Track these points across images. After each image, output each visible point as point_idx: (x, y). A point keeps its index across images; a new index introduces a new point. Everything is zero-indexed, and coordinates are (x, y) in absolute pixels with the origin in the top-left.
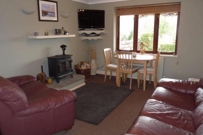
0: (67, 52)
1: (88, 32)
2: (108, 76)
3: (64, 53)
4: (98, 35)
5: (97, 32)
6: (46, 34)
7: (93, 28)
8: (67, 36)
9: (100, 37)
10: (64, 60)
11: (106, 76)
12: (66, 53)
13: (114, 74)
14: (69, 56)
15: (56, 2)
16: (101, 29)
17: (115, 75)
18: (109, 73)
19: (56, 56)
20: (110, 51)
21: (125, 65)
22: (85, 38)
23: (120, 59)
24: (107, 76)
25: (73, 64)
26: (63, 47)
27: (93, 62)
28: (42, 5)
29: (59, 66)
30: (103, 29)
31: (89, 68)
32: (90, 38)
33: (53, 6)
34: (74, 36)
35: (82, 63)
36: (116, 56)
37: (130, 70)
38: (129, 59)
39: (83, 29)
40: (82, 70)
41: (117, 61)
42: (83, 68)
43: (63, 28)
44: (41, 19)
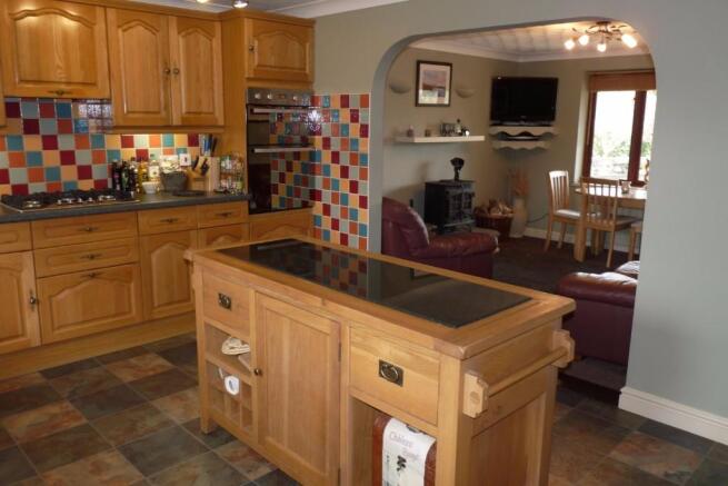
0: (463, 175)
1: (513, 130)
2: (553, 244)
3: (457, 175)
4: (536, 139)
5: (536, 130)
6: (427, 134)
7: (525, 120)
8: (468, 137)
9: (540, 144)
10: (459, 191)
11: (547, 244)
12: (461, 177)
13: (570, 238)
14: (468, 184)
15: (450, 65)
16: (546, 123)
17: (573, 241)
18: (556, 236)
19: (442, 181)
20: (565, 178)
21: (599, 214)
22: (504, 144)
23: (588, 196)
24: (551, 242)
25: (476, 202)
26: (458, 163)
27: (519, 204)
28: (425, 73)
29: (447, 202)
30: (552, 123)
31: (510, 215)
32: (516, 146)
33: (444, 73)
34: (482, 138)
35: (493, 204)
36: (578, 190)
37: (611, 223)
38: (616, 198)
39: (498, 122)
40: (491, 219)
41: (580, 200)
42: (496, 214)
43: (459, 121)
44: (420, 102)
